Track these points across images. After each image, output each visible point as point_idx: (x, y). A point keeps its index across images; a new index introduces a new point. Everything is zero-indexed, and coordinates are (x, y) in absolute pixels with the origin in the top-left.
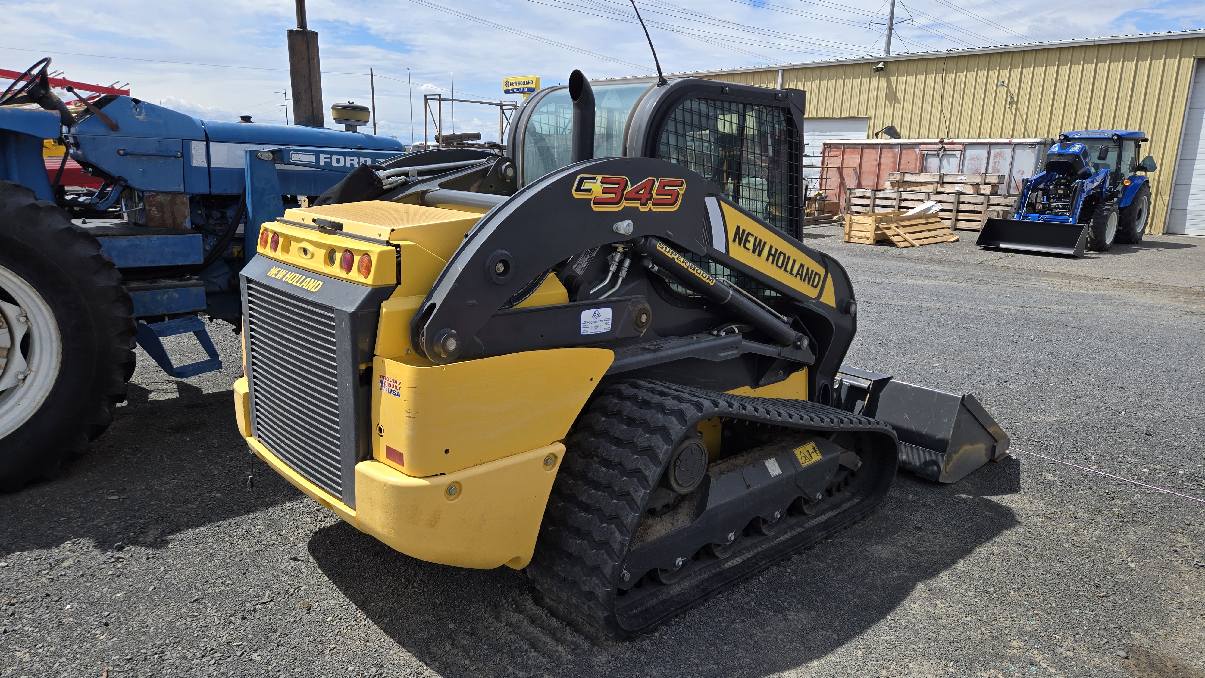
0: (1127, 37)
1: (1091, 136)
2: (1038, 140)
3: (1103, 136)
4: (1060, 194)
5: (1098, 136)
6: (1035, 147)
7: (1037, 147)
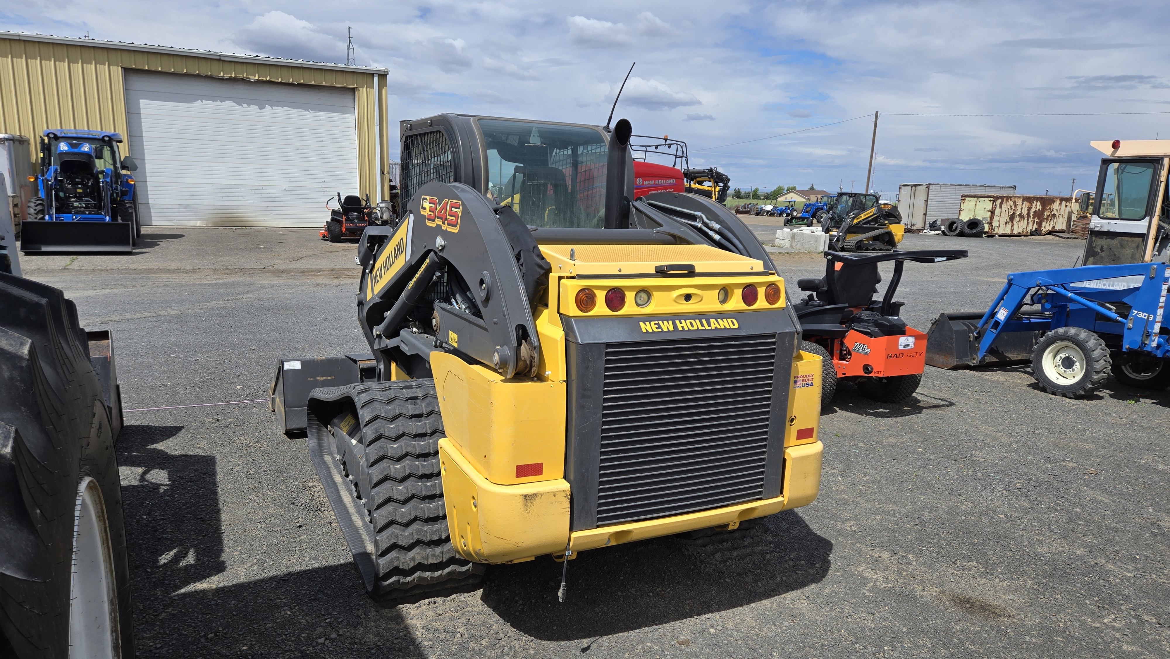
0: (52, 37)
1: (80, 136)
2: (6, 136)
3: (90, 136)
4: (79, 193)
5: (86, 136)
6: (4, 143)
7: (7, 144)
